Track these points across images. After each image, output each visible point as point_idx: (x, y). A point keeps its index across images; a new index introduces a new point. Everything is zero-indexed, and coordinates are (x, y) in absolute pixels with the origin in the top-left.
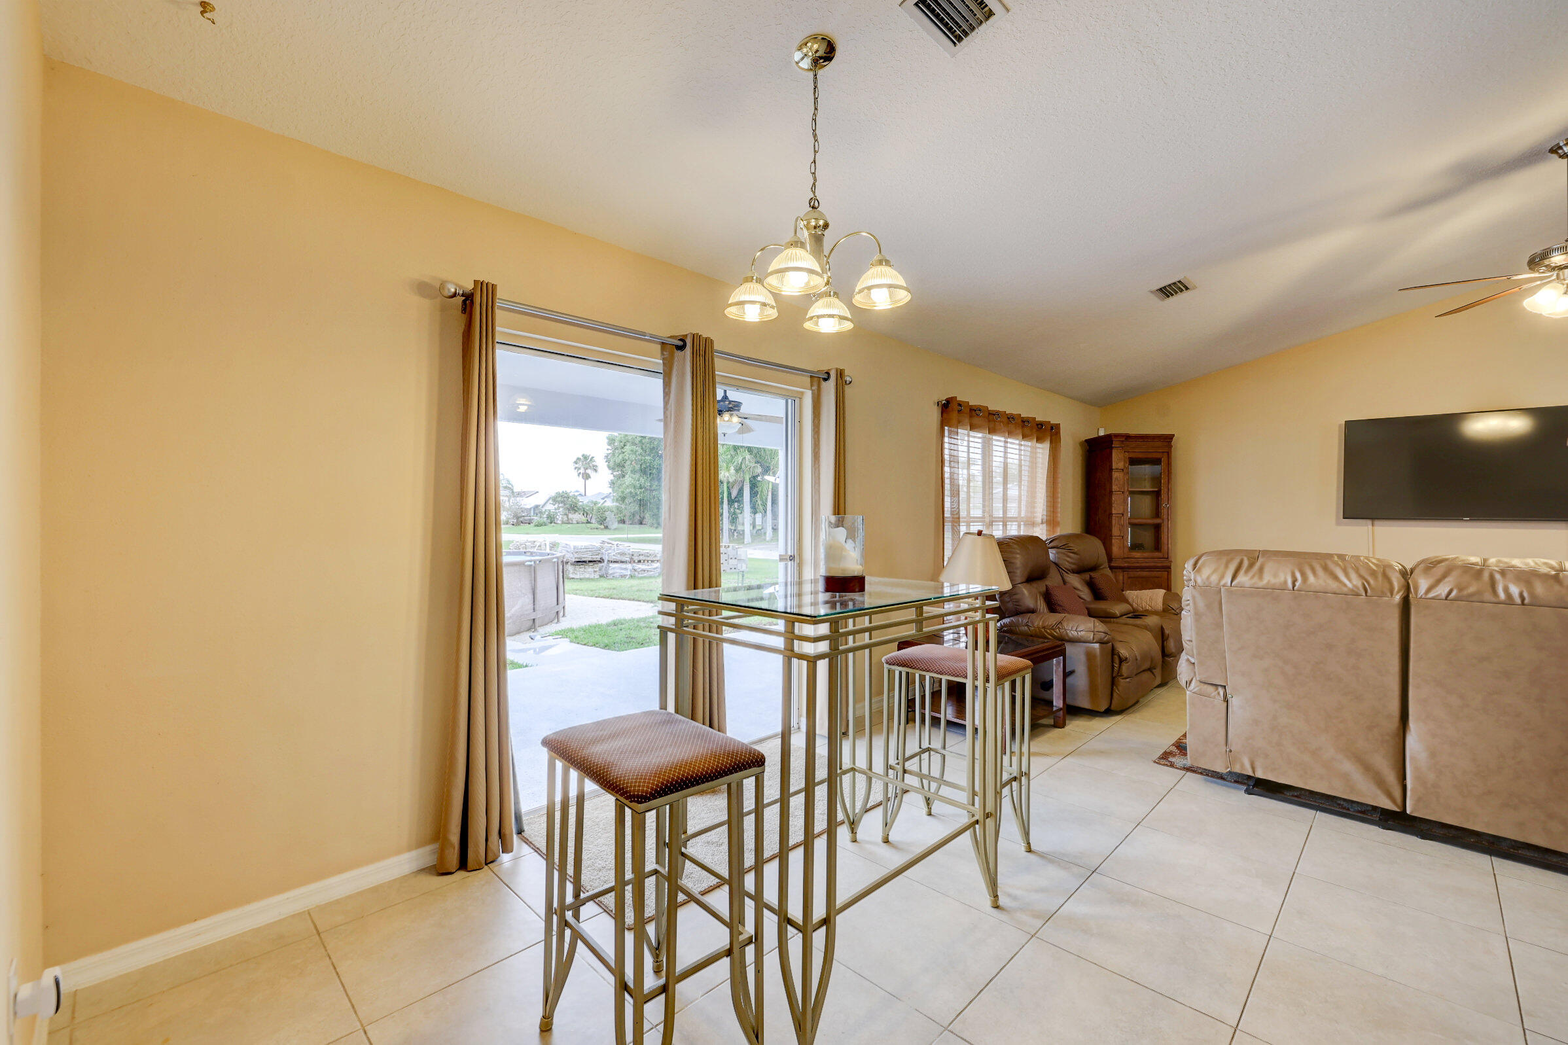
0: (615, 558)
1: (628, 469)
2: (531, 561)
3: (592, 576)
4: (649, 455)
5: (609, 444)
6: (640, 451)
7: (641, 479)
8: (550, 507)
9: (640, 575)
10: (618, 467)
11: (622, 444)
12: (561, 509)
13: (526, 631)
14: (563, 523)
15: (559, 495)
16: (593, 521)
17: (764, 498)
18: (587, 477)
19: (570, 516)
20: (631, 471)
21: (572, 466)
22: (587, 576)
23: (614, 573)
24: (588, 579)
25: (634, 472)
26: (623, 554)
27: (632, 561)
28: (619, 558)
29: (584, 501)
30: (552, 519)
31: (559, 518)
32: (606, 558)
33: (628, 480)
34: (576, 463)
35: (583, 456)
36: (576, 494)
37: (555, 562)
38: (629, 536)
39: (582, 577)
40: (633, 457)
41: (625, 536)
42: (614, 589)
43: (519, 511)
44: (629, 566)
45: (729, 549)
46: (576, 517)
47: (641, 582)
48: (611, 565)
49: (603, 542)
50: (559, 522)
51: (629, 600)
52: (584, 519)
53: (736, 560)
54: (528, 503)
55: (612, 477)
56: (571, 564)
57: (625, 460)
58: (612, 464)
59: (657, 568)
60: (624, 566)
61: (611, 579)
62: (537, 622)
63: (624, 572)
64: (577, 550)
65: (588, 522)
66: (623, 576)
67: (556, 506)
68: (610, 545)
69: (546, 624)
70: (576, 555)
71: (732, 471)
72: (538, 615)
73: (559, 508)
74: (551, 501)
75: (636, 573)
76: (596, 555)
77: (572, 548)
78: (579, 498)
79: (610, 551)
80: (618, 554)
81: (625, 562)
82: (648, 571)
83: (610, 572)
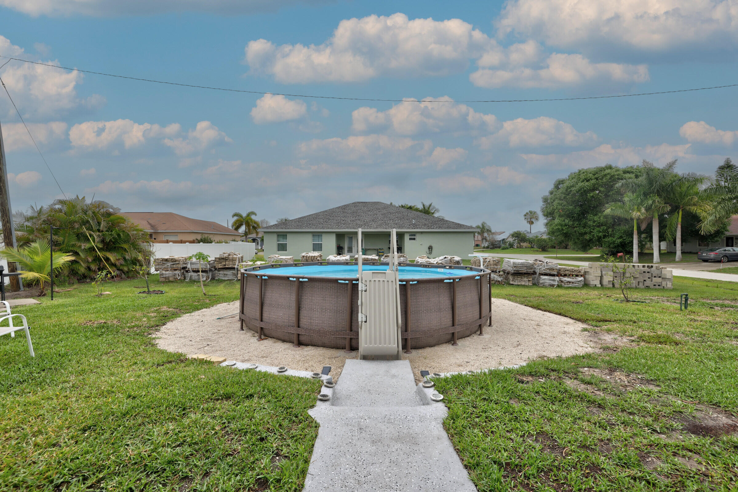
0: (545, 272)
1: (556, 215)
2: (450, 279)
3: (527, 284)
4: (571, 205)
5: (544, 202)
6: (565, 203)
7: (566, 220)
8: (511, 240)
9: (566, 286)
10: (549, 214)
11: (552, 200)
12: (516, 240)
13: (446, 343)
14: (517, 247)
15: (515, 233)
16: (535, 247)
17: (673, 229)
18: (531, 223)
19: (522, 244)
20: (559, 216)
21: (523, 218)
22: (523, 283)
23: (544, 283)
24: (524, 286)
25: (560, 216)
26: (552, 269)
27: (559, 275)
28: (548, 272)
29: (530, 236)
30: (511, 246)
31: (516, 245)
32: (538, 271)
33: (557, 221)
34: (525, 215)
35: (530, 211)
36: (525, 232)
37: (478, 279)
38: (558, 255)
39: (519, 283)
40: (560, 207)
41: (555, 255)
42: (543, 297)
43: (494, 241)
44: (557, 278)
45: (652, 269)
46: (524, 244)
47: (567, 292)
48: (541, 277)
49: (536, 260)
50: (515, 247)
51: (556, 314)
52: (529, 245)
53: (660, 279)
54: (499, 238)
55: (546, 221)
56: (511, 274)
57: (554, 210)
58: (546, 213)
59: (581, 281)
60: (552, 278)
61: (542, 287)
62: (456, 336)
63: (552, 282)
64: (515, 265)
65: (532, 247)
66: (552, 286)
67: (514, 239)
68: (541, 262)
69: (468, 336)
70: (515, 269)
71: (643, 210)
72: (457, 329)
73: (515, 240)
74: (511, 237)
75: (563, 284)
76: (530, 269)
77: (512, 263)
78: (526, 234)
79: (540, 267)
80: (548, 269)
81: (553, 275)
82: (573, 283)
83: (541, 282)
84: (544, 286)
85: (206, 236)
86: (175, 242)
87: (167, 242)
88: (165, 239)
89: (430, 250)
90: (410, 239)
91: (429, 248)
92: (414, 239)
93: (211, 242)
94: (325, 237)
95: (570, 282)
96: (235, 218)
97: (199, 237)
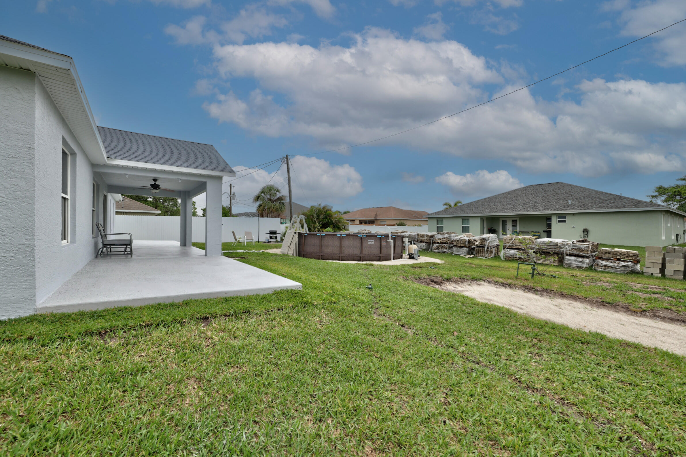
3: (552, 263)
22: (548, 263)
23: (570, 264)
26: (581, 250)
28: (575, 252)
32: (564, 251)
39: (544, 262)
44: (586, 260)
48: (567, 257)
60: (580, 259)
63: (580, 264)
66: (580, 267)
75: (598, 267)
76: (555, 249)
79: (566, 247)
80: (575, 249)
81: (582, 257)
82: (613, 268)
83: (566, 262)
84: (569, 267)
85: (403, 221)
86: (387, 225)
87: (384, 225)
88: (383, 223)
89: (586, 233)
90: (559, 221)
91: (583, 232)
92: (564, 221)
93: (405, 225)
94: (471, 221)
95: (608, 267)
96: (445, 207)
97: (398, 222)
